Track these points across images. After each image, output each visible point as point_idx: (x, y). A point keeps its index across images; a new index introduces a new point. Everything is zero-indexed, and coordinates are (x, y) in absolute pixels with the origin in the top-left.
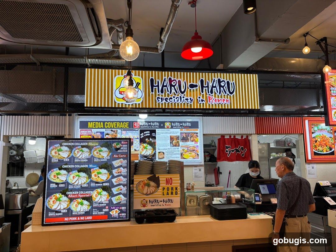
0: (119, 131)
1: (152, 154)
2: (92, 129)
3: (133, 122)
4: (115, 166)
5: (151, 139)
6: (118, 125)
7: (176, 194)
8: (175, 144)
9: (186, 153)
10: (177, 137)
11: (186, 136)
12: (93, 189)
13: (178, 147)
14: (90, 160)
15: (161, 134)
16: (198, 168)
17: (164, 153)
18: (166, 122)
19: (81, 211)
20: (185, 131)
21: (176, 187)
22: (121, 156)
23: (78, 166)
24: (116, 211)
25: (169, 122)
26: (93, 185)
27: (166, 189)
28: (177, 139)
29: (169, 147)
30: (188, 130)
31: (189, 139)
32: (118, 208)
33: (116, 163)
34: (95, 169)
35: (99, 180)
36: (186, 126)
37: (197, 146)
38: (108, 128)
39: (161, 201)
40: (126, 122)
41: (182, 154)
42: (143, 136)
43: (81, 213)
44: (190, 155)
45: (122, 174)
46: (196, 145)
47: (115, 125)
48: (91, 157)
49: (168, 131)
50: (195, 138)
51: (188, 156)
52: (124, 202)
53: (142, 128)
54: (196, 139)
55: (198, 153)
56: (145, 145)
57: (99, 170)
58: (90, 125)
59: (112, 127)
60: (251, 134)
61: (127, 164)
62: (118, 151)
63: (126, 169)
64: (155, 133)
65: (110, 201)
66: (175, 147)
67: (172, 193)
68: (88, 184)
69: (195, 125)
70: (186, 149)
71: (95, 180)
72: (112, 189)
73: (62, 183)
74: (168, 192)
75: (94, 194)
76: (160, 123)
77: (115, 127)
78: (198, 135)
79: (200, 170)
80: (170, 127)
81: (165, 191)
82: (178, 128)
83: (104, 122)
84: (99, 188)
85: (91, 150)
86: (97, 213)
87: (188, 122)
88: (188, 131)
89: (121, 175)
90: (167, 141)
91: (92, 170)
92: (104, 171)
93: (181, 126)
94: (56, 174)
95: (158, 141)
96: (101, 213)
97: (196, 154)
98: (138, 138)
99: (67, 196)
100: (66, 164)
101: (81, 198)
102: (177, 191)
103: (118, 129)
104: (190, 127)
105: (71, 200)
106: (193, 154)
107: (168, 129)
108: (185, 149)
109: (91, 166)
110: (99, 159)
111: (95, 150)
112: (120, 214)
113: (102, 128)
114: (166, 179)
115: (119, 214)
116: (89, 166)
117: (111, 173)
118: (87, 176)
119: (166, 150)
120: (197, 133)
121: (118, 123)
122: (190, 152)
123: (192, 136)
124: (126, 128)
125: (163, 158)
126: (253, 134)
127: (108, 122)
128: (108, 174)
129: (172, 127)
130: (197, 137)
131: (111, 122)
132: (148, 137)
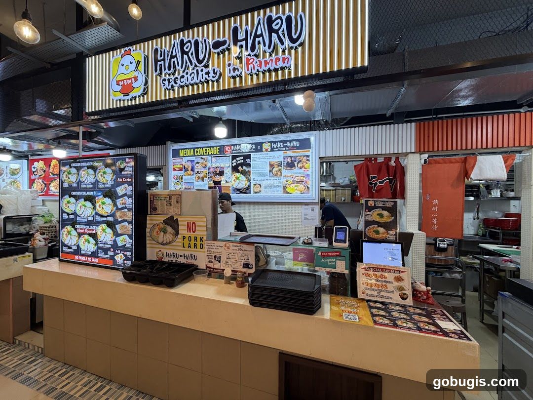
0: (209, 158)
1: (246, 187)
2: (183, 158)
3: (224, 146)
4: (120, 195)
5: (244, 167)
6: (208, 151)
7: (201, 248)
8: (276, 173)
9: (291, 186)
10: (279, 164)
11: (291, 160)
12: (97, 224)
13: (279, 178)
14: (95, 185)
15: (258, 160)
16: (310, 207)
17: (260, 186)
18: (265, 142)
19: (88, 250)
20: (290, 153)
21: (202, 237)
22: (126, 180)
23: (84, 193)
24: (121, 256)
25: (269, 142)
26: (98, 218)
27: (187, 238)
28: (278, 166)
29: (268, 177)
30: (295, 152)
31: (296, 165)
32: (123, 252)
33: (120, 190)
34: (99, 197)
35: (104, 214)
36: (292, 147)
37: (308, 175)
38: (198, 155)
39: (181, 256)
40: (216, 146)
41: (284, 187)
42: (235, 164)
43: (88, 253)
44: (296, 188)
45: (127, 206)
46: (306, 173)
47: (205, 151)
48: (96, 181)
49: (267, 155)
50: (304, 164)
51: (293, 189)
52: (129, 245)
53: (234, 153)
54: (306, 166)
55: (308, 186)
56: (238, 175)
57: (103, 199)
58: (182, 153)
59: (202, 154)
60: (406, 154)
61: (132, 192)
62: (123, 173)
63: (131, 199)
64: (250, 159)
65: (115, 241)
66: (275, 178)
67: (195, 246)
68: (93, 216)
69: (305, 144)
70: (290, 181)
71: (99, 212)
72: (117, 226)
73: (72, 214)
74: (189, 243)
75: (99, 230)
76: (257, 144)
77: (205, 154)
78: (310, 158)
79: (313, 210)
80: (270, 149)
81: (186, 241)
82: (281, 150)
83: (194, 149)
84: (104, 223)
85: (95, 171)
86: (102, 256)
87: (296, 140)
88: (295, 154)
89: (125, 208)
90: (265, 169)
91: (97, 198)
92: (108, 201)
93: (285, 147)
94: (66, 203)
95: (254, 170)
96: (106, 256)
97: (305, 186)
98: (229, 167)
99: (76, 229)
100: (75, 189)
101: (88, 234)
102: (202, 243)
103: (208, 156)
104: (298, 148)
105: (80, 235)
106: (301, 186)
107: (267, 153)
108: (289, 179)
109: (96, 193)
110: (103, 184)
111: (100, 172)
112: (125, 262)
113: (192, 156)
114: (188, 223)
115: (124, 260)
116: (94, 193)
117: (115, 205)
118: (92, 207)
119: (264, 182)
120: (308, 156)
121: (208, 148)
122: (297, 183)
123: (301, 161)
124: (216, 154)
125: (260, 191)
126: (411, 153)
127: (198, 148)
128: (112, 206)
129: (272, 150)
130: (308, 162)
131: (201, 148)
132: (242, 165)
